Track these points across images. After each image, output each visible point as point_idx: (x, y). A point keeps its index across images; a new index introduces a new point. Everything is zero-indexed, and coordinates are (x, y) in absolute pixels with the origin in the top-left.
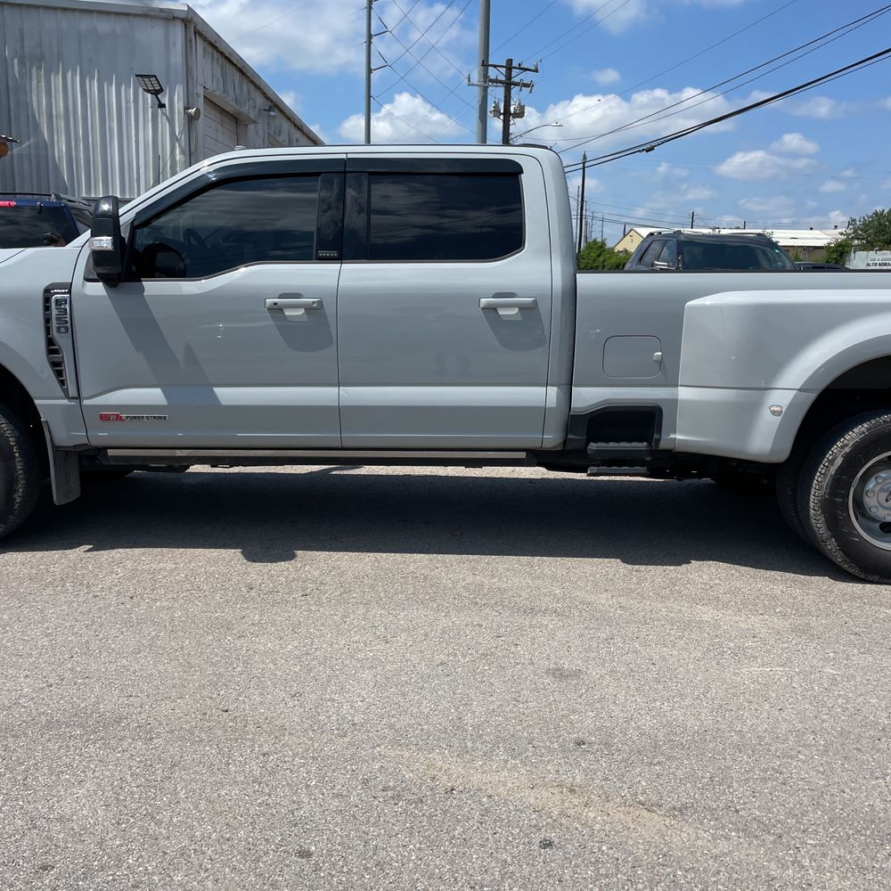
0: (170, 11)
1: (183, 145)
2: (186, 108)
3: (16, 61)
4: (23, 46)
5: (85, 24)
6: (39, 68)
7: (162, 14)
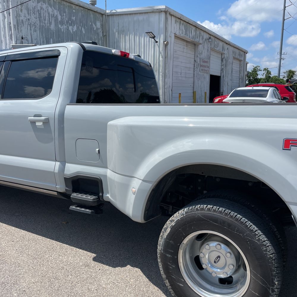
0: (160, 9)
1: (162, 55)
2: (164, 42)
3: (117, 33)
4: (119, 28)
5: (136, 18)
6: (123, 35)
7: (157, 11)
